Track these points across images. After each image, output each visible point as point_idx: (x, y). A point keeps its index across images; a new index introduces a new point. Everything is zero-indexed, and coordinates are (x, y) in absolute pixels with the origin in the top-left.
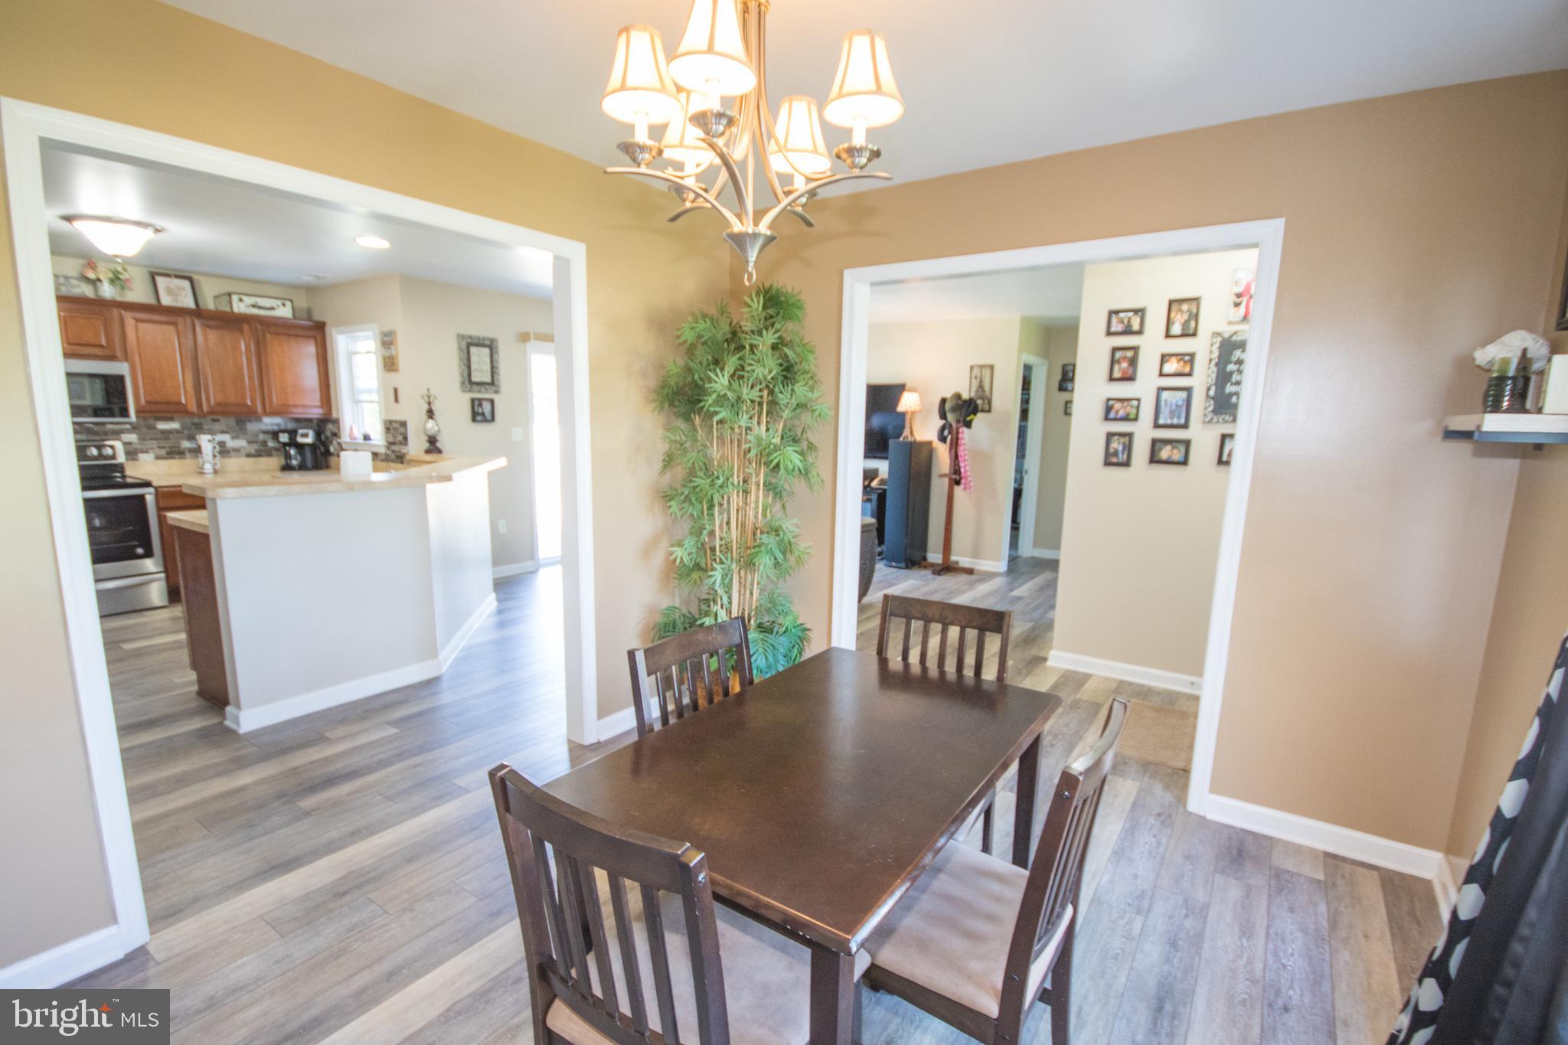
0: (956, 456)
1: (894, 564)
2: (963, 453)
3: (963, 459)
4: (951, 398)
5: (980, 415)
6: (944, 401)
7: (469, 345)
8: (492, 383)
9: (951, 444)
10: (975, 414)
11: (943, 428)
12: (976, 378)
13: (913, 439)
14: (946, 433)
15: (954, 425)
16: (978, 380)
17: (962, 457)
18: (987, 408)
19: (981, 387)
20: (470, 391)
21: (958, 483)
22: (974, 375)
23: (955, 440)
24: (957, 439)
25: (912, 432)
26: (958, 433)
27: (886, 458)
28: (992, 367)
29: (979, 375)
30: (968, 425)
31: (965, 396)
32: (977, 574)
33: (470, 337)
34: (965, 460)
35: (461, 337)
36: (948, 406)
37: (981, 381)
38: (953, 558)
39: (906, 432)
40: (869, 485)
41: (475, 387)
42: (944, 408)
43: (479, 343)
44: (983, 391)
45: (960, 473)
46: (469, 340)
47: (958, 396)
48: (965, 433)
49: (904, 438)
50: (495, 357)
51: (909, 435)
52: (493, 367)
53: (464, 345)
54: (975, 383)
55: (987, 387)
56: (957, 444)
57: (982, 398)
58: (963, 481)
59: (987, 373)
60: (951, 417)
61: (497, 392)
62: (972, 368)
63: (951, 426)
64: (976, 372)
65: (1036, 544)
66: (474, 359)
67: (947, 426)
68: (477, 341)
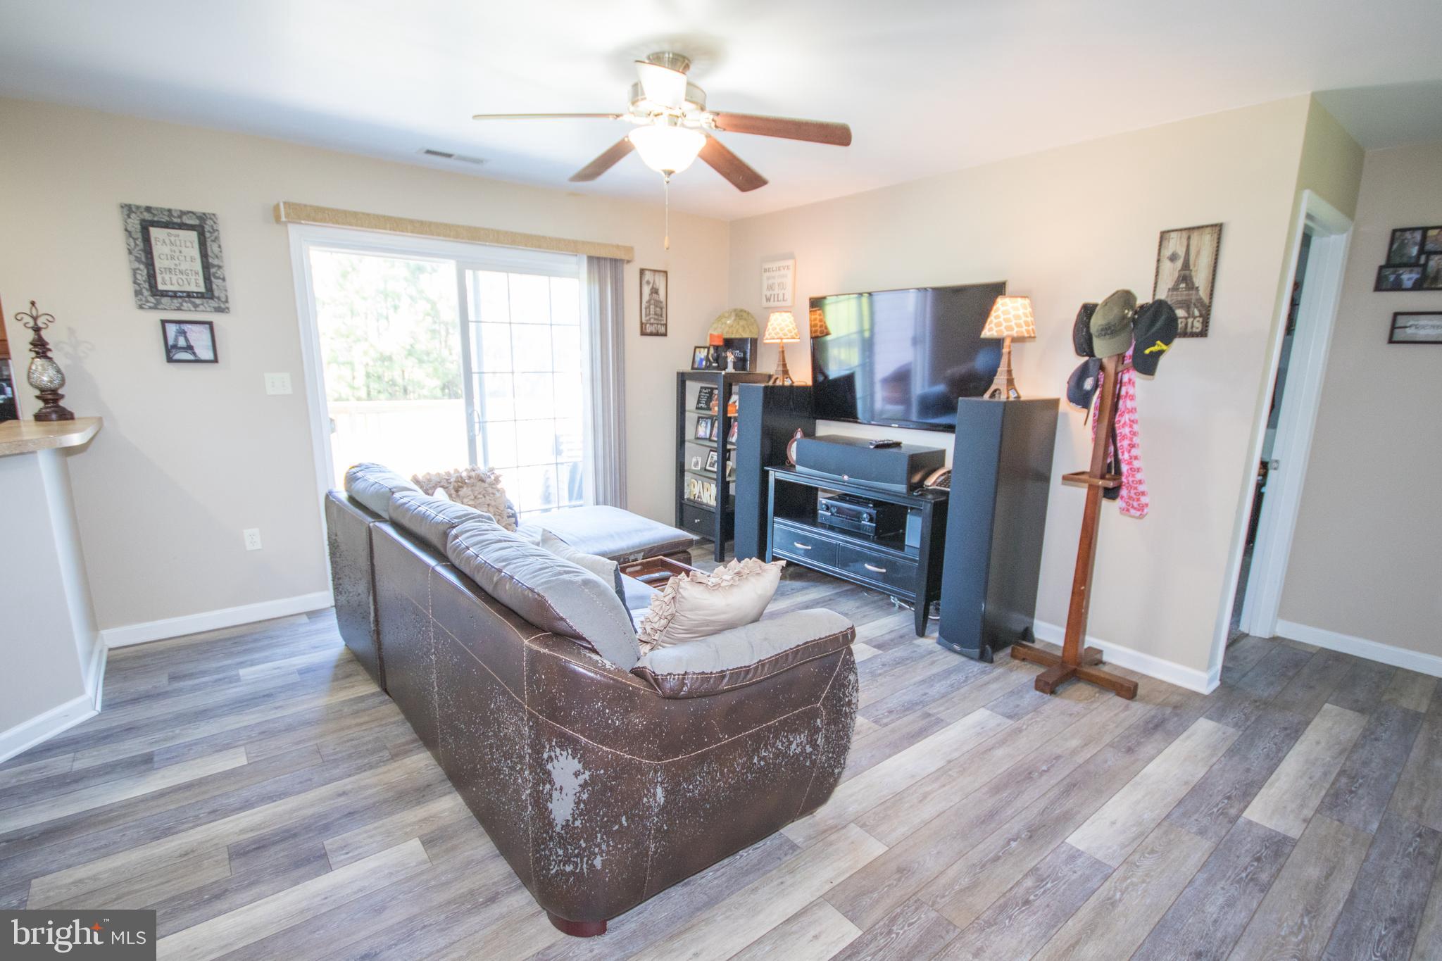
0: (1112, 435)
1: (956, 647)
2: (1126, 430)
3: (1126, 443)
4: (1106, 303)
5: (1178, 342)
6: (1088, 311)
7: (145, 227)
8: (208, 294)
9: (1101, 408)
10: (1168, 342)
11: (1083, 373)
12: (1173, 258)
13: (1012, 396)
14: (1088, 384)
15: (1110, 366)
16: (1179, 263)
17: (1124, 437)
18: (1198, 326)
19: (1185, 278)
20: (155, 308)
21: (1112, 493)
22: (1167, 253)
23: (1109, 402)
24: (1117, 397)
25: (1010, 382)
26: (1118, 383)
27: (949, 428)
28: (1218, 229)
29: (1182, 252)
30: (1147, 365)
31: (1144, 297)
32: (1142, 700)
33: (148, 209)
34: (1132, 446)
35: (129, 209)
36: (1096, 322)
37: (1186, 266)
38: (1090, 641)
39: (1000, 381)
40: (920, 484)
41: (165, 300)
42: (1087, 326)
43: (173, 222)
44: (1191, 286)
45: (1118, 472)
46: (147, 216)
47: (1126, 297)
48: (1138, 386)
49: (993, 395)
50: (212, 248)
51: (1003, 389)
52: (206, 266)
53: (135, 223)
54: (1170, 272)
55: (1200, 278)
56: (1115, 408)
57: (1186, 305)
58: (1124, 492)
59: (1205, 243)
60: (1102, 348)
61: (219, 310)
62: (1164, 236)
63: (1102, 368)
64: (1175, 245)
65: (1284, 611)
66: (158, 249)
67: (1093, 368)
68: (165, 219)
